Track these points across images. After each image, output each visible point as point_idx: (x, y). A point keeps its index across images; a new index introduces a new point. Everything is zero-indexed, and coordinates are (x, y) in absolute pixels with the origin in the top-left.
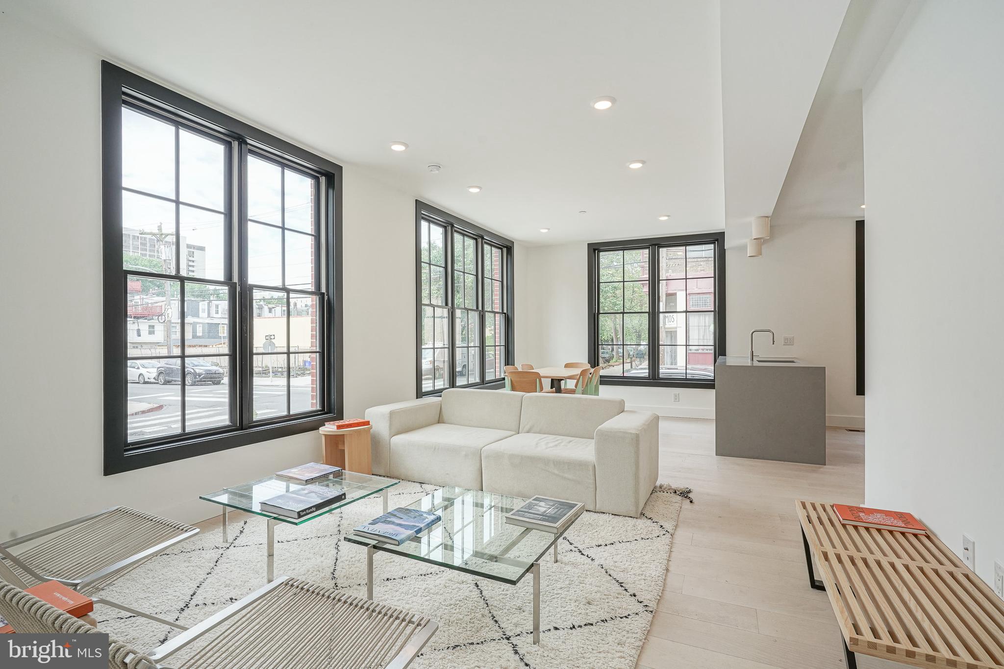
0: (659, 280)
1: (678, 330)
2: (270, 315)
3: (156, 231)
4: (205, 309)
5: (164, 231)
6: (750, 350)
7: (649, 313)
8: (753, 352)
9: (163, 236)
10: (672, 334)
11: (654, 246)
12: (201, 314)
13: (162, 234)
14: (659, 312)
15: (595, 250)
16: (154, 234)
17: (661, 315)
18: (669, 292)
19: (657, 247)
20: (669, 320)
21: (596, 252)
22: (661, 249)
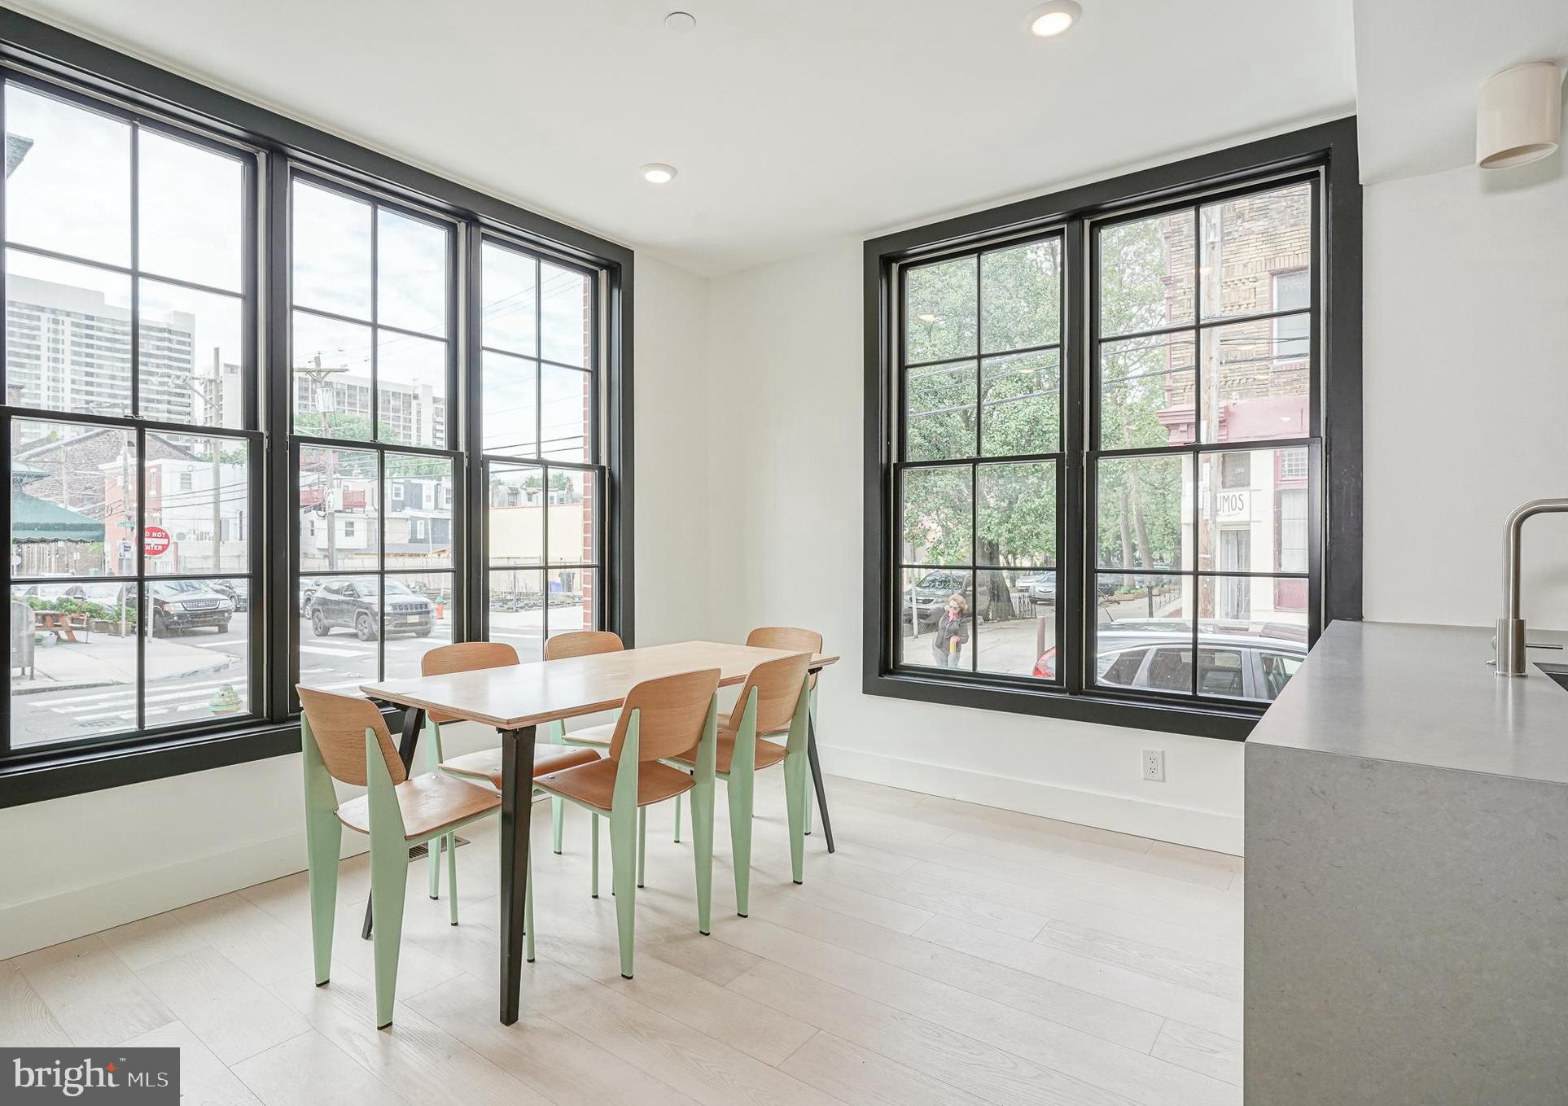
1: (1253, 528)
2: (529, 504)
3: (312, 366)
4: (430, 496)
5: (324, 365)
7: (1058, 457)
9: (323, 374)
11: (1076, 225)
12: (425, 504)
13: (319, 371)
16: (308, 372)
19: (1087, 223)
20: (1237, 494)
21: (891, 266)
22: (1102, 231)
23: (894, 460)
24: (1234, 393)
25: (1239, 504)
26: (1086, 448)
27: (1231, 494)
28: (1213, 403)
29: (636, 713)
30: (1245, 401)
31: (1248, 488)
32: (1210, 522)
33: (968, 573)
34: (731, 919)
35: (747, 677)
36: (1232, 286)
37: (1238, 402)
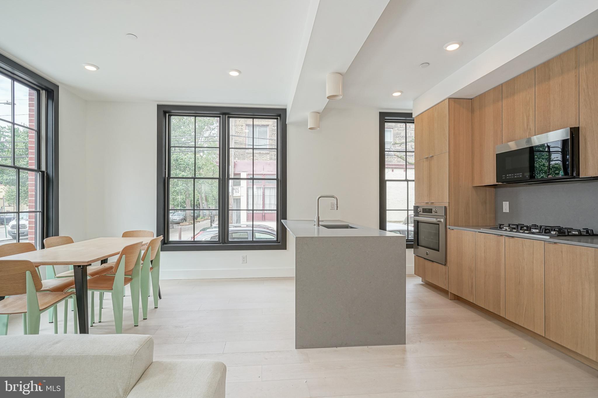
0: (229, 148)
1: (241, 198)
6: (317, 215)
7: (219, 179)
8: (319, 217)
10: (238, 201)
11: (224, 116)
14: (229, 179)
15: (165, 113)
17: (231, 182)
18: (235, 172)
19: (227, 116)
20: (237, 188)
21: (166, 115)
22: (230, 119)
23: (167, 176)
24: (236, 158)
25: (238, 191)
26: (227, 177)
27: (236, 188)
28: (233, 161)
29: (124, 256)
30: (239, 161)
31: (240, 186)
32: (232, 196)
33: (192, 211)
34: (142, 321)
35: (149, 243)
36: (236, 126)
37: (238, 161)
